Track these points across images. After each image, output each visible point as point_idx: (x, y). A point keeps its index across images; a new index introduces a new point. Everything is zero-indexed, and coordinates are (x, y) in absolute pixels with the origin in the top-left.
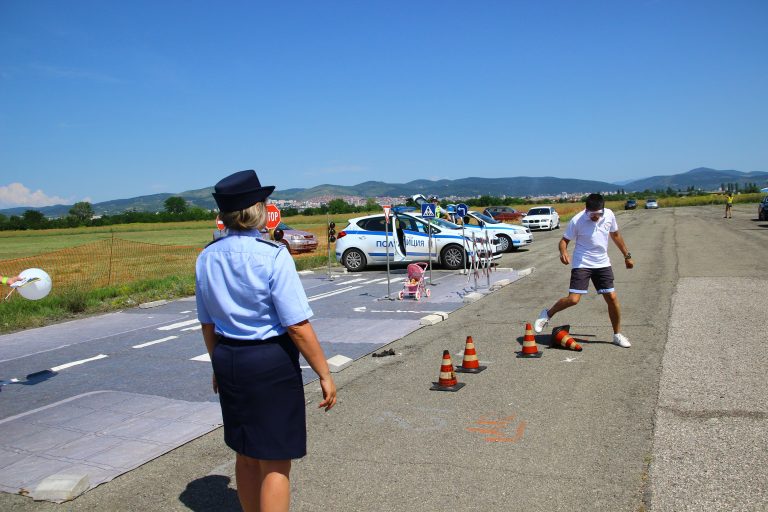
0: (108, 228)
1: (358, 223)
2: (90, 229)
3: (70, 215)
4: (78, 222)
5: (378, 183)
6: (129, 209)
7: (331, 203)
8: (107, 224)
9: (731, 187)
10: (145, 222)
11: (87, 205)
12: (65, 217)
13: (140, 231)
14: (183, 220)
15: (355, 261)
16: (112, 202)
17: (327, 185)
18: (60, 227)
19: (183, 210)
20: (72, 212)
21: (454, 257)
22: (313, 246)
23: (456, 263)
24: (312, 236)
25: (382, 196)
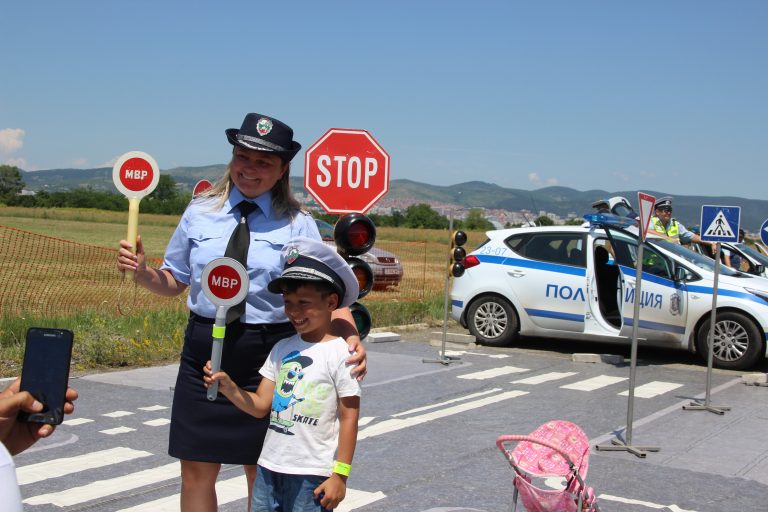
0: (40, 211)
1: (508, 241)
5: (489, 185)
7: (411, 210)
8: (43, 206)
11: (16, 173)
14: (168, 213)
15: (492, 321)
16: (58, 172)
17: (405, 181)
19: (170, 196)
21: (728, 340)
22: (396, 278)
23: (733, 354)
24: (392, 260)
25: (492, 208)
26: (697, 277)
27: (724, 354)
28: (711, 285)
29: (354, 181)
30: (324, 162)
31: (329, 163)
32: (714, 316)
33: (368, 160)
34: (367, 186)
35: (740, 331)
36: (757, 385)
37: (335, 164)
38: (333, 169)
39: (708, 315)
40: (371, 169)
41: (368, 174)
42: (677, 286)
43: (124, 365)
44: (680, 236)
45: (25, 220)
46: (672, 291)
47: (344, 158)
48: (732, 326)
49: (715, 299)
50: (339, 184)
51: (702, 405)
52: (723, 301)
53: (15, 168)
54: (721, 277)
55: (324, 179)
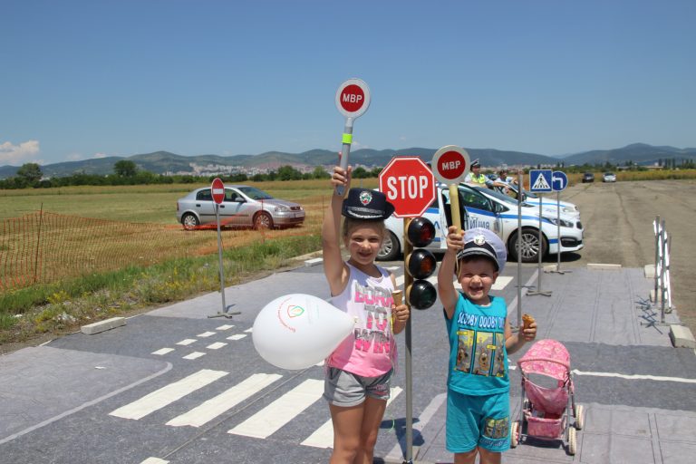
0: (55, 190)
2: (38, 190)
3: (18, 176)
4: (26, 183)
6: (79, 171)
7: (281, 170)
8: (56, 186)
9: (668, 162)
10: (95, 184)
11: (37, 167)
12: (13, 178)
13: (89, 193)
14: (133, 184)
16: (62, 164)
18: (7, 188)
19: (133, 173)
20: (19, 173)
21: (528, 245)
22: (301, 219)
23: (531, 254)
24: (299, 208)
25: (327, 164)
26: (506, 209)
27: (526, 254)
28: (516, 213)
29: (413, 193)
30: (392, 182)
31: (395, 182)
32: (520, 232)
33: (421, 178)
34: (421, 196)
35: (534, 240)
36: (552, 272)
37: (399, 182)
38: (398, 186)
39: (516, 231)
40: (424, 184)
41: (422, 187)
42: (496, 216)
43: (167, 301)
44: (486, 183)
45: (48, 197)
46: (494, 219)
47: (405, 178)
48: (529, 237)
49: (520, 222)
50: (403, 197)
51: (535, 291)
52: (525, 222)
53: (35, 165)
54: (523, 208)
55: (393, 194)
